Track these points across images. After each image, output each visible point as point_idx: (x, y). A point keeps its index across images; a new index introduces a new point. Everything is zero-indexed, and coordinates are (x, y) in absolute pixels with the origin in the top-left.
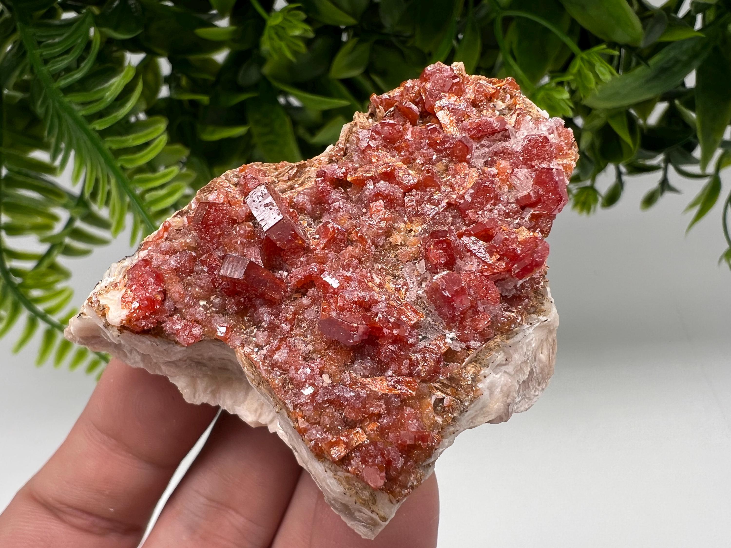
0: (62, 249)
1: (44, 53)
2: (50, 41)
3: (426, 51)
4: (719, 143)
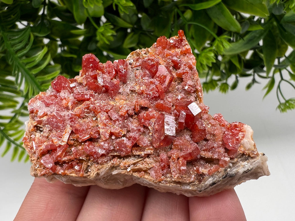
1: (12, 43)
2: (14, 38)
4: (273, 65)
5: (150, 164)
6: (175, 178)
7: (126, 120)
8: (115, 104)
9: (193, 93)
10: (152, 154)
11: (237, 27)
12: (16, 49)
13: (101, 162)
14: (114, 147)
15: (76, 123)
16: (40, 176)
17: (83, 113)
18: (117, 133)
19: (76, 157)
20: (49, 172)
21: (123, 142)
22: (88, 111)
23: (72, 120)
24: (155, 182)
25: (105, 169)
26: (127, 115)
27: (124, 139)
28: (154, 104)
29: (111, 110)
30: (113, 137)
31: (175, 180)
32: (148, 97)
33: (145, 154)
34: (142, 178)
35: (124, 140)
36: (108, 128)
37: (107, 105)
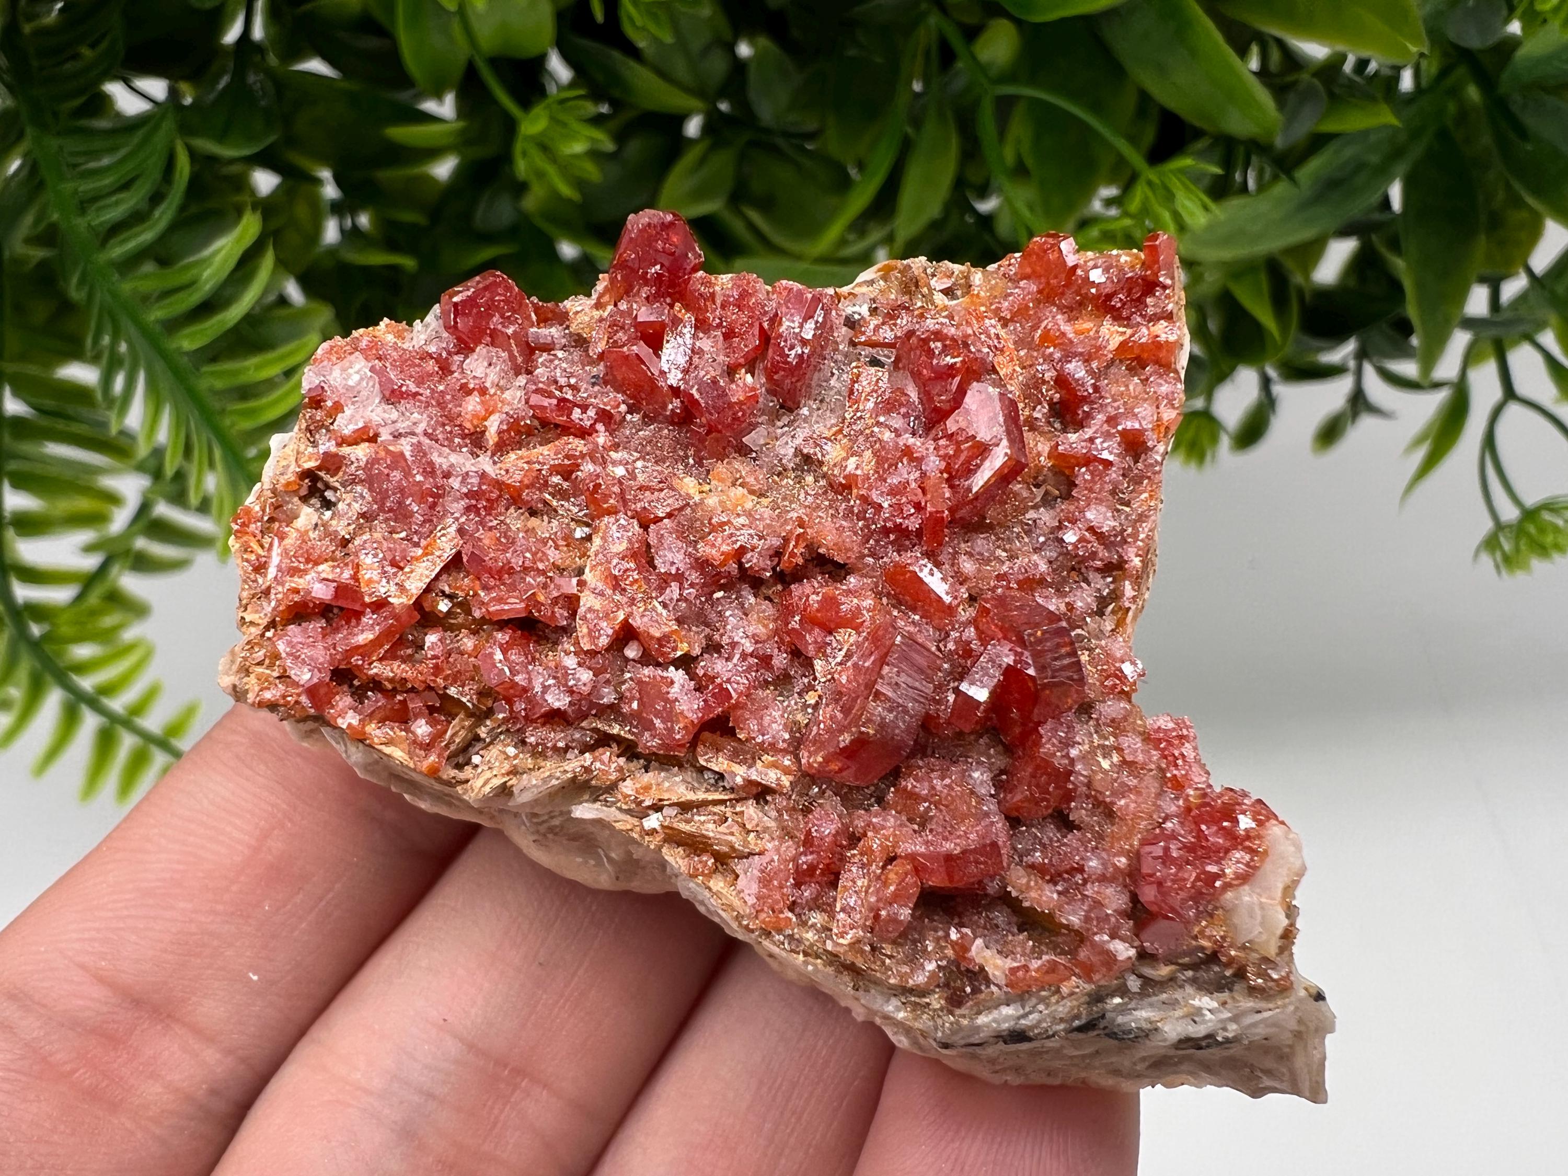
1: (80, 188)
2: (92, 165)
5: (752, 835)
6: (841, 941)
7: (721, 588)
8: (697, 498)
9: (1097, 570)
10: (781, 794)
13: (538, 744)
14: (621, 697)
15: (490, 524)
16: (253, 705)
17: (539, 489)
18: (652, 637)
19: (435, 681)
20: (297, 702)
21: (665, 689)
22: (566, 485)
23: (474, 502)
24: (745, 923)
25: (544, 780)
26: (733, 567)
27: (675, 679)
28: (885, 559)
29: (666, 521)
30: (632, 652)
31: (838, 949)
32: (865, 519)
33: (750, 783)
34: (698, 885)
35: (672, 682)
36: (624, 600)
37: (661, 490)
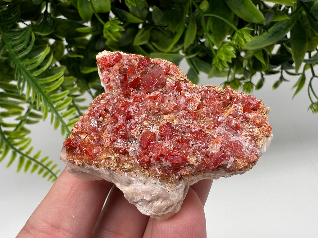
0: (26, 121)
1: (12, 44)
2: (15, 38)
3: (174, 32)
4: (303, 60)
11: (260, 18)
12: (17, 49)
